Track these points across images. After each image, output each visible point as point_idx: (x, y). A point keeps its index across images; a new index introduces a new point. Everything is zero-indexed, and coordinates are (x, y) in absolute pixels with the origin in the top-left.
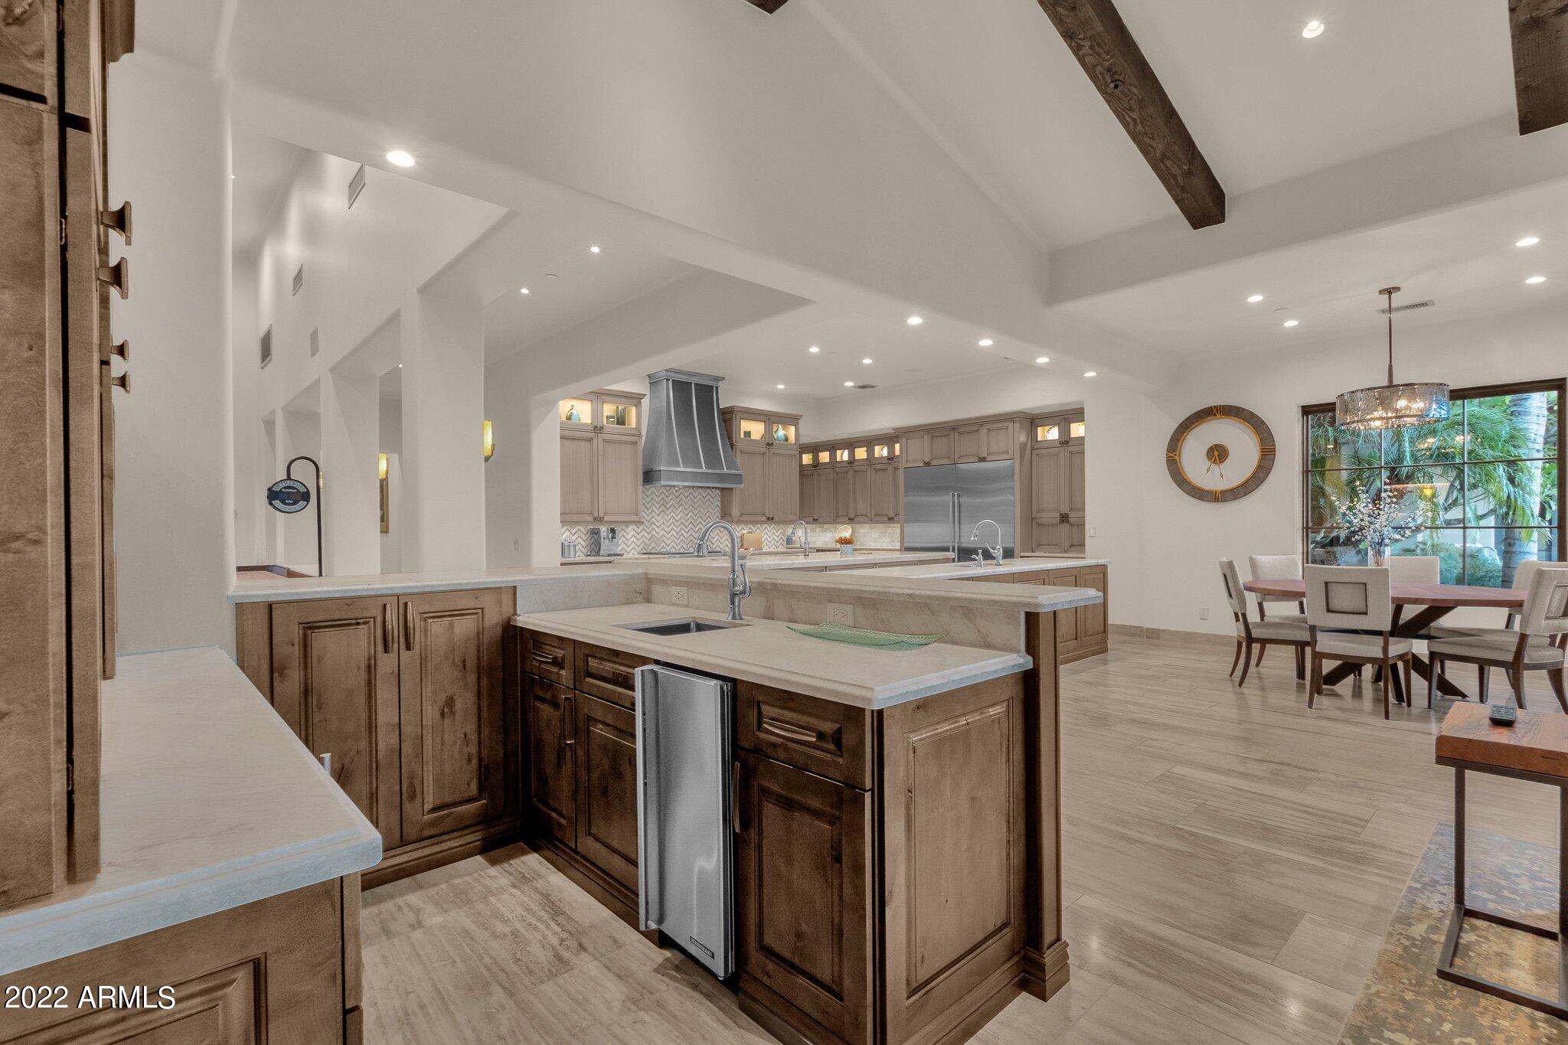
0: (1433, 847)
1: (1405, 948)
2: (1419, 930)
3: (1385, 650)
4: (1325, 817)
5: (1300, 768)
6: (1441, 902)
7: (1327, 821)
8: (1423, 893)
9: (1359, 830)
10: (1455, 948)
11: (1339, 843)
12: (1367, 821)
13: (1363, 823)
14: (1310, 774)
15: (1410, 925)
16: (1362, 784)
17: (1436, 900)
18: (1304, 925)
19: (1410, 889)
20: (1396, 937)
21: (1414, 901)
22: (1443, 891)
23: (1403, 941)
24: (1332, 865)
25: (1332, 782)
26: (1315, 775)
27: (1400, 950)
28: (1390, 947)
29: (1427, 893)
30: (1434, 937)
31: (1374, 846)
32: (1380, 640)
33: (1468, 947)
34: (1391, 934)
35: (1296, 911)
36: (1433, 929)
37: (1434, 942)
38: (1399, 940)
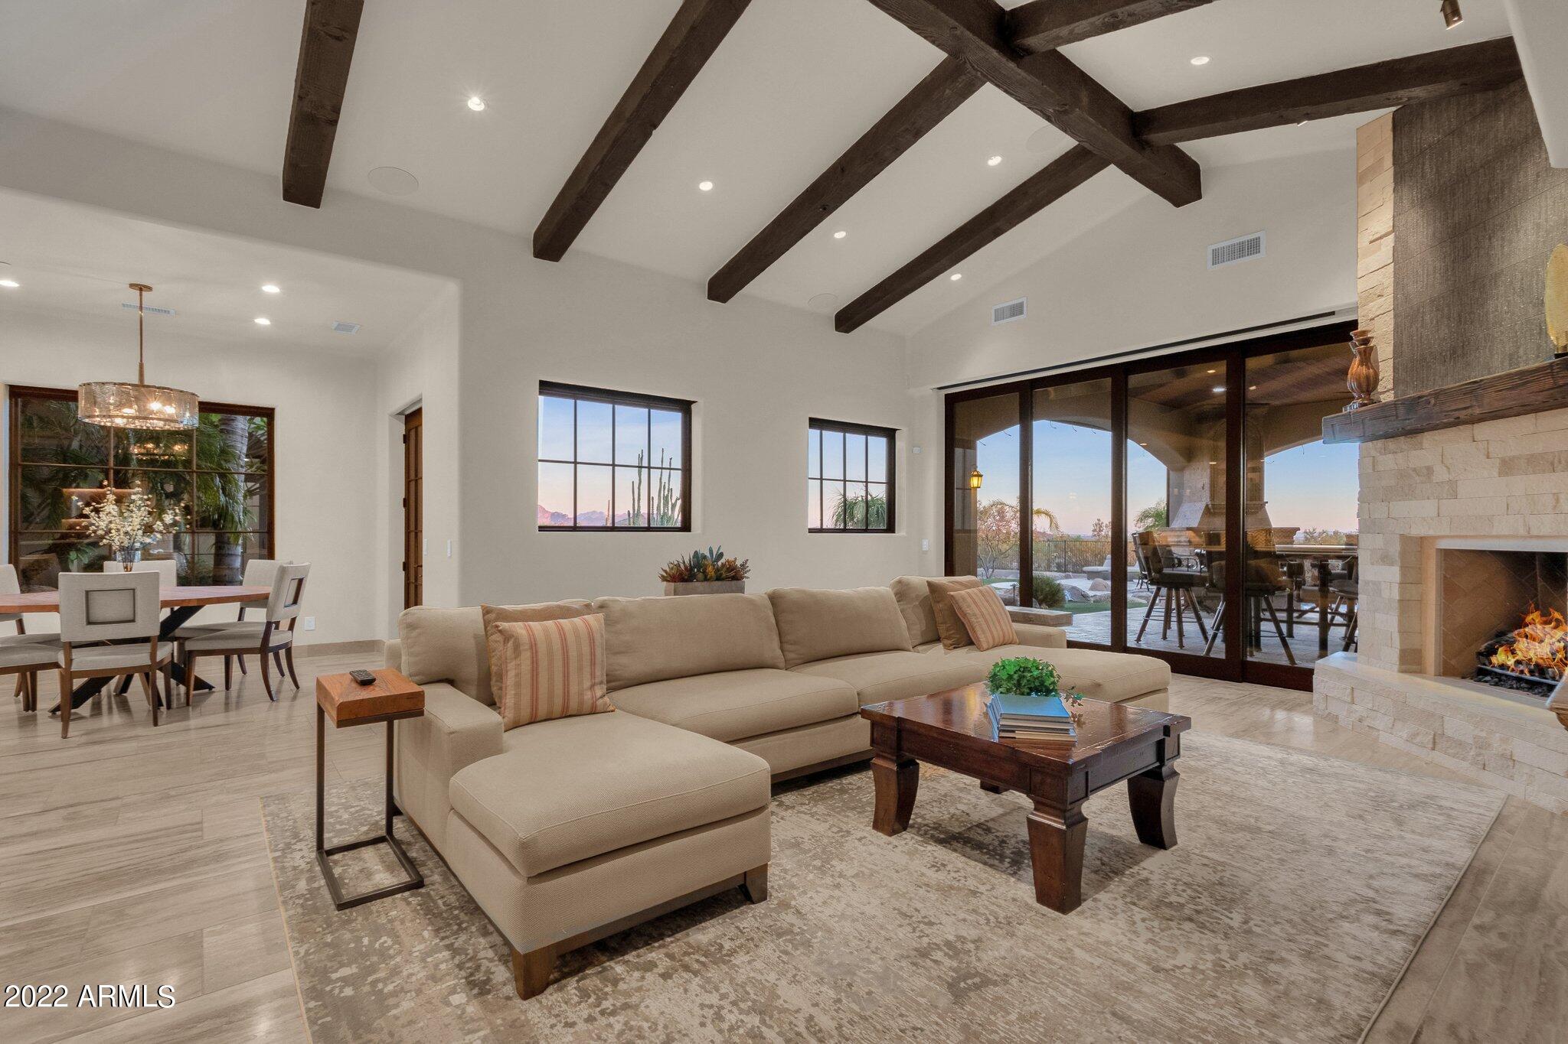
0: (269, 818)
1: (302, 906)
2: (302, 886)
3: (153, 655)
4: (157, 838)
5: (97, 802)
6: (303, 857)
7: (163, 840)
8: (286, 857)
9: (200, 833)
10: (333, 884)
11: (189, 853)
12: (201, 823)
13: (197, 826)
14: (114, 804)
15: (293, 887)
16: (173, 793)
17: (298, 857)
18: (208, 941)
19: (275, 860)
20: (291, 902)
21: (283, 868)
22: (298, 848)
23: (297, 901)
24: (196, 876)
25: (142, 802)
26: (118, 803)
27: (300, 910)
28: (292, 912)
29: (289, 856)
30: (316, 885)
31: (221, 841)
32: (148, 646)
33: (341, 878)
34: (285, 903)
35: (192, 935)
36: (311, 879)
37: (319, 888)
38: (294, 903)
